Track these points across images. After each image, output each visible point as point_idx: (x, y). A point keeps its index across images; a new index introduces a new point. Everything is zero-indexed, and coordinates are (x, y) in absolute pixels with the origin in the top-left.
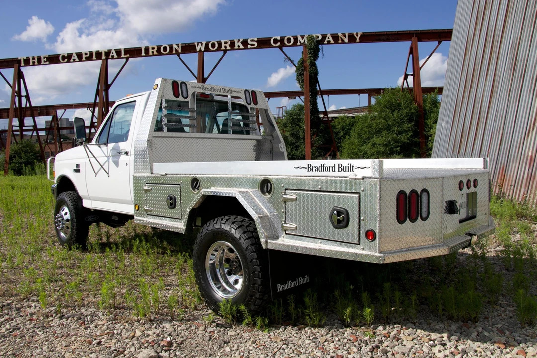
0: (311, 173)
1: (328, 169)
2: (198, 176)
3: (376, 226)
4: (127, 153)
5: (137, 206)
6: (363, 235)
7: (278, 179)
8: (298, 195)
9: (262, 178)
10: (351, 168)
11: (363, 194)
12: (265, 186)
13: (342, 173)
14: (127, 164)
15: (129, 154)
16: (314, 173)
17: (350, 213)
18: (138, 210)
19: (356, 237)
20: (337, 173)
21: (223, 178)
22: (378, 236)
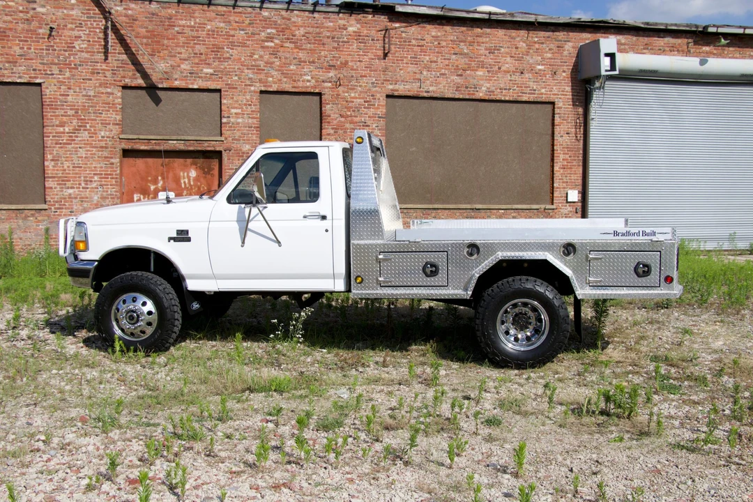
0: (617, 238)
1: (634, 234)
2: (478, 242)
3: (673, 272)
4: (324, 218)
5: (360, 279)
6: (662, 280)
7: (582, 243)
8: (604, 254)
9: (566, 242)
10: (654, 234)
11: (662, 252)
12: (569, 249)
13: (646, 237)
14: (327, 231)
15: (329, 217)
16: (620, 237)
17: (652, 265)
18: (360, 283)
19: (658, 281)
20: (641, 237)
21: (514, 243)
22: (674, 280)
